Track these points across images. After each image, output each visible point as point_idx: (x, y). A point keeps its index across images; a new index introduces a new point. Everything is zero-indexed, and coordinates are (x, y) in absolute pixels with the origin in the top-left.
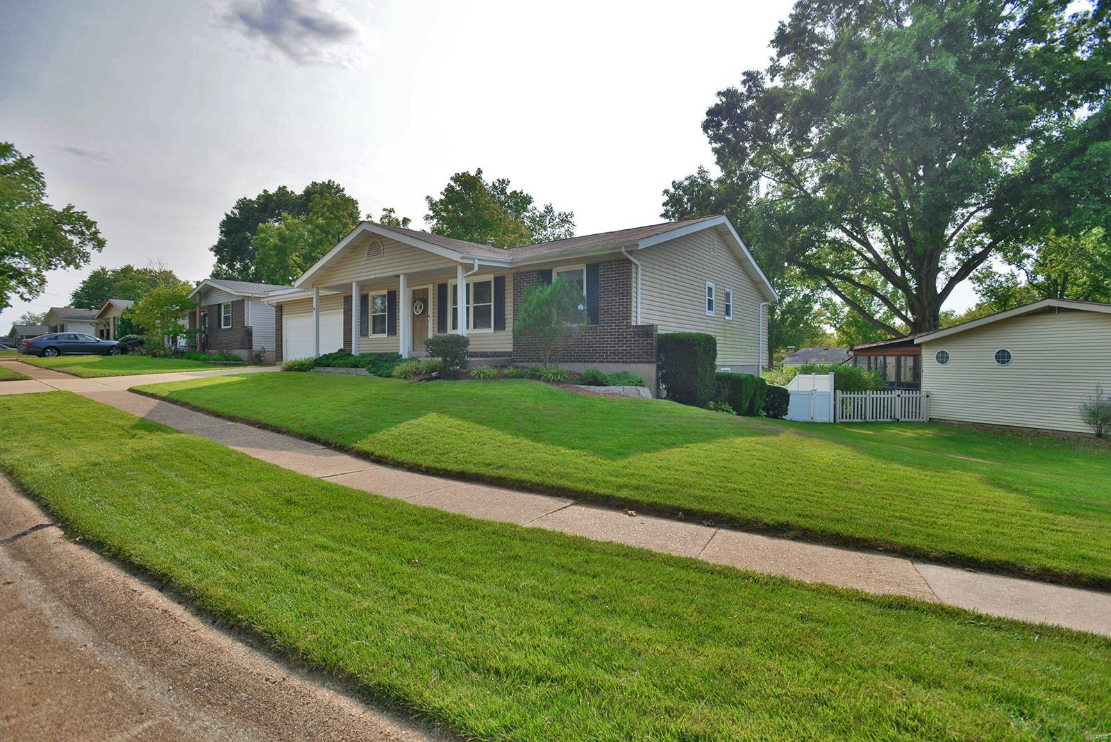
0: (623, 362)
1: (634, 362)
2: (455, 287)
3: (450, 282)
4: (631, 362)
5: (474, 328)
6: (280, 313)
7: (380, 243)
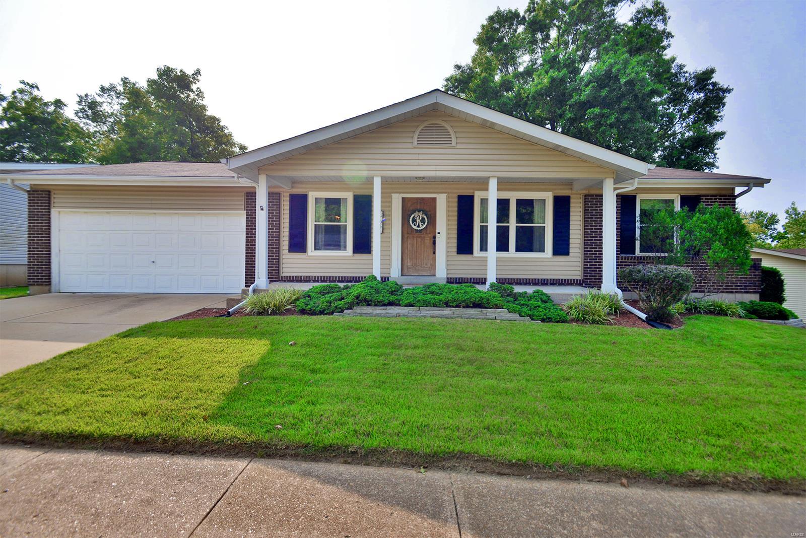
0: (727, 292)
1: (741, 292)
2: (484, 202)
3: (478, 196)
4: (736, 292)
5: (517, 250)
6: (41, 203)
7: (449, 129)
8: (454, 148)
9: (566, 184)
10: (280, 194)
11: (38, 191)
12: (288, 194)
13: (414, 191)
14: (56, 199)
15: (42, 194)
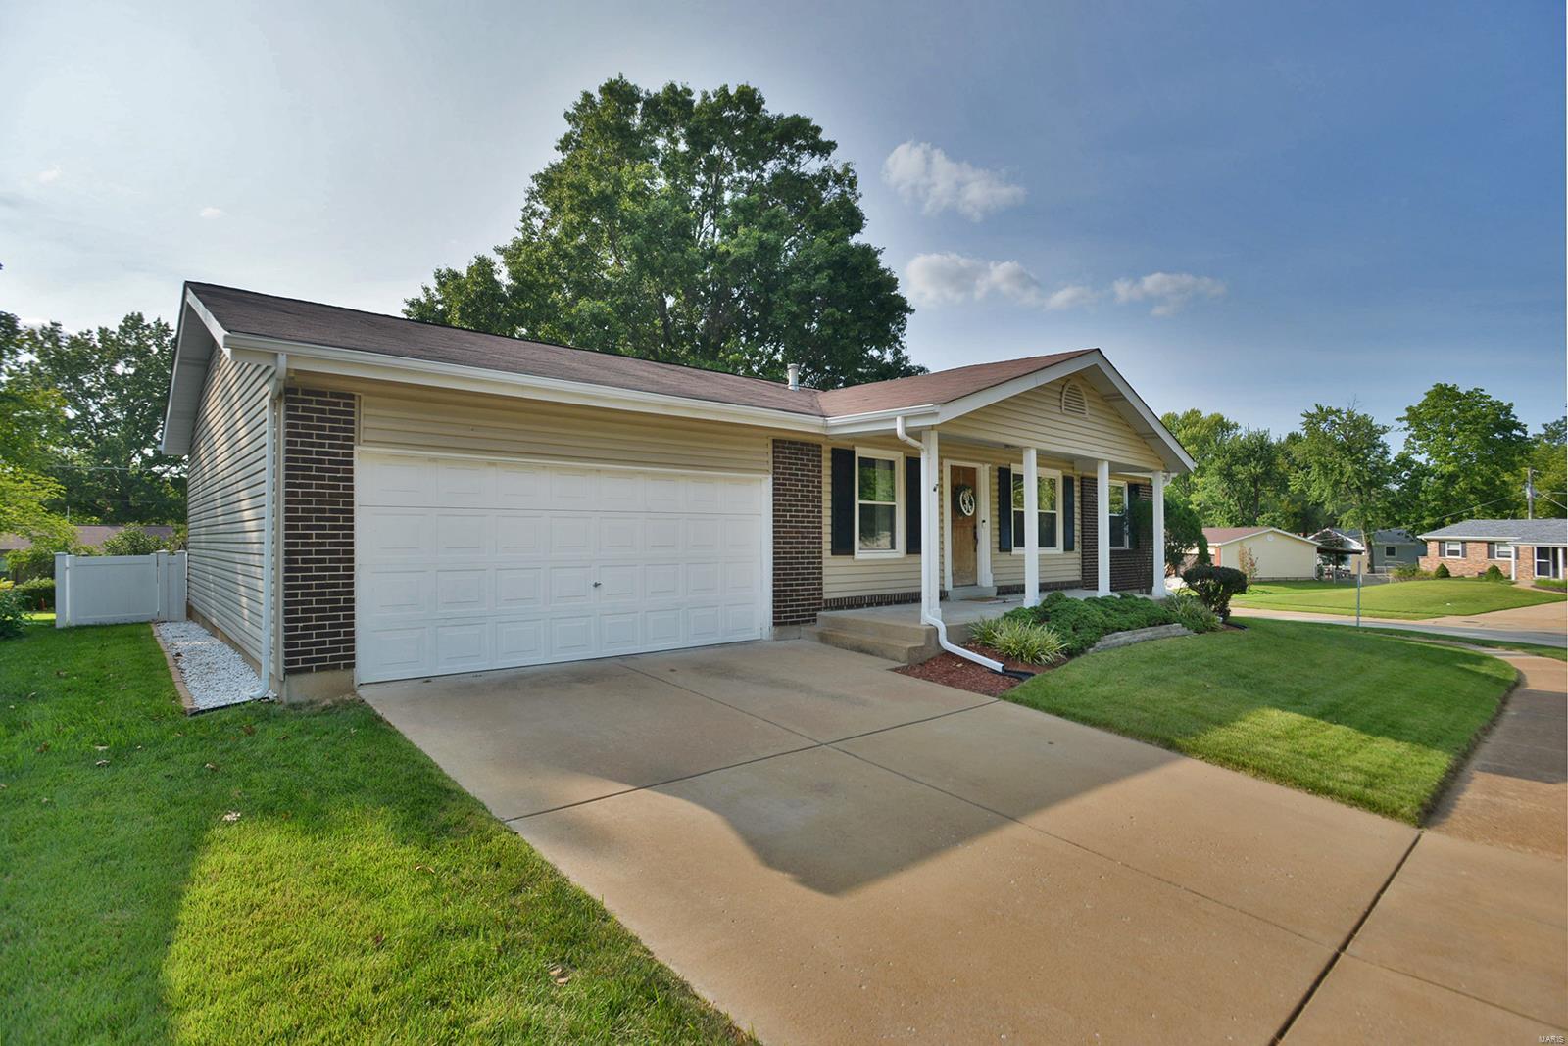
6: (332, 429)
7: (1084, 394)
8: (1086, 420)
9: (1065, 462)
10: (820, 446)
11: (324, 394)
12: (830, 448)
13: (964, 457)
14: (367, 420)
15: (337, 404)
